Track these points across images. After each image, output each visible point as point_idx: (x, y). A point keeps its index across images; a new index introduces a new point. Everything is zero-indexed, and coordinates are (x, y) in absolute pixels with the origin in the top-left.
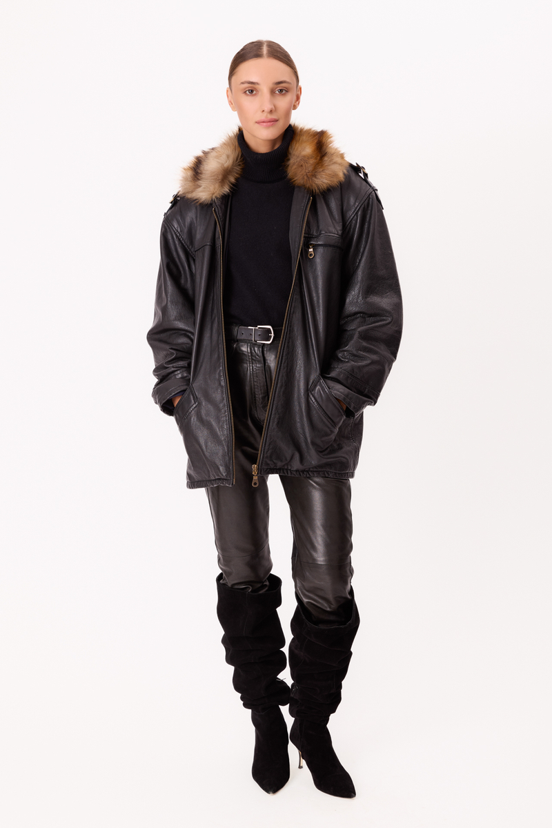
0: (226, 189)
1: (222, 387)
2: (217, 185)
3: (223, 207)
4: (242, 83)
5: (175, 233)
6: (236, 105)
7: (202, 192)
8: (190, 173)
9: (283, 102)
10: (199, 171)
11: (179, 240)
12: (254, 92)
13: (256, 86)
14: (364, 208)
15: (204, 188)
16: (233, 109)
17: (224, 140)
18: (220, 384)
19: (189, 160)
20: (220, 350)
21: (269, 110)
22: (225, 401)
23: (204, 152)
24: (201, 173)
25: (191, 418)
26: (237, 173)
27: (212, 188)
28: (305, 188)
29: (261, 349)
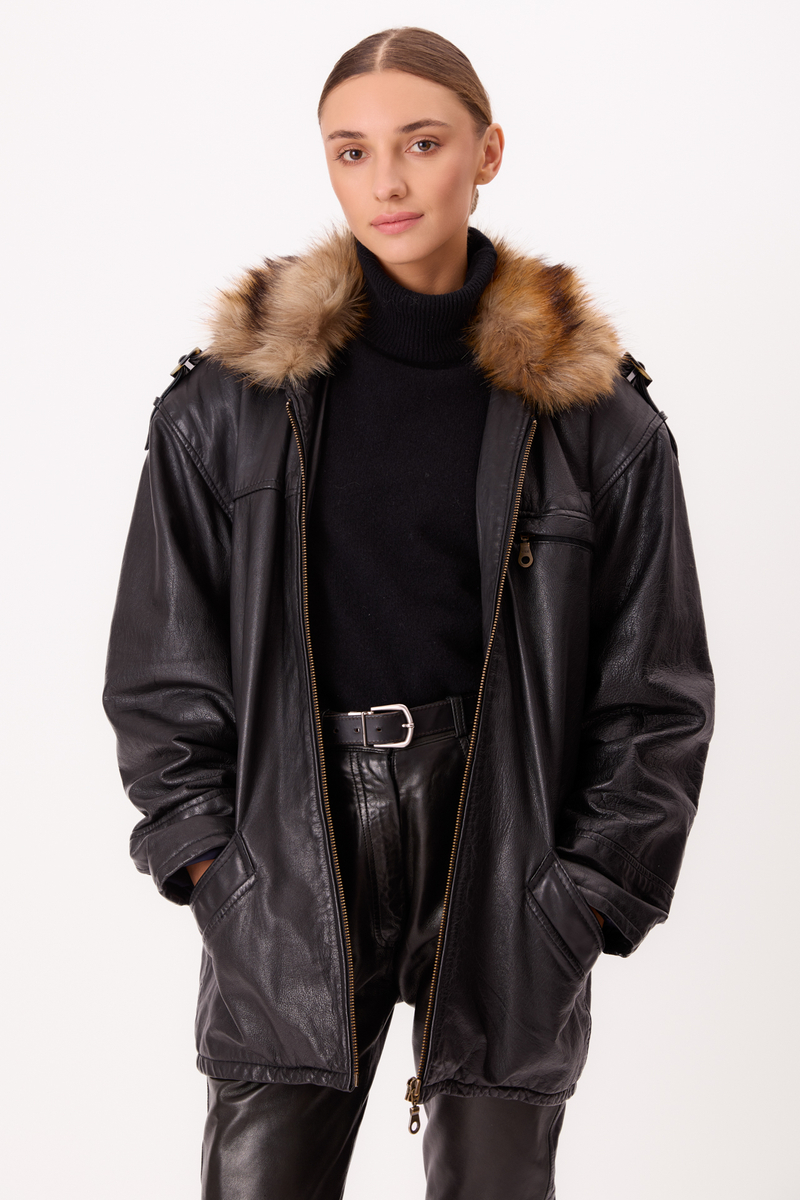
0: (321, 362)
1: (316, 839)
2: (303, 349)
3: (311, 401)
5: (184, 449)
7: (262, 358)
8: (240, 310)
10: (260, 308)
11: (194, 466)
14: (644, 460)
15: (272, 351)
17: (321, 244)
18: (311, 832)
19: (233, 276)
20: (309, 749)
22: (325, 875)
23: (270, 263)
24: (265, 314)
25: (237, 916)
26: (350, 329)
27: (289, 355)
28: (522, 397)
29: (385, 763)
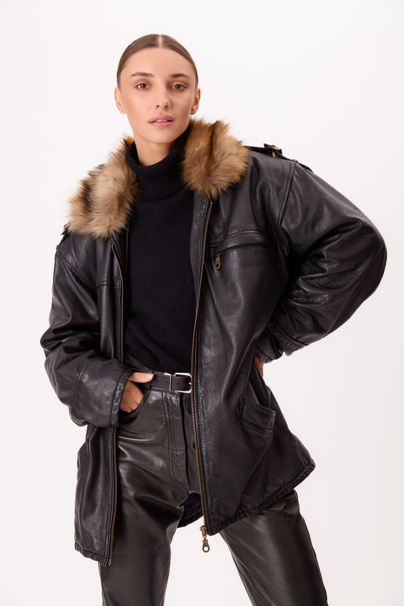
2: (113, 217)
4: (134, 75)
6: (125, 105)
7: (95, 225)
8: (78, 207)
9: (181, 99)
10: (89, 200)
11: (76, 276)
12: (147, 86)
13: (150, 79)
15: (98, 221)
16: (122, 111)
19: (74, 188)
21: (165, 105)
24: (92, 203)
27: (107, 222)
29: (178, 399)
